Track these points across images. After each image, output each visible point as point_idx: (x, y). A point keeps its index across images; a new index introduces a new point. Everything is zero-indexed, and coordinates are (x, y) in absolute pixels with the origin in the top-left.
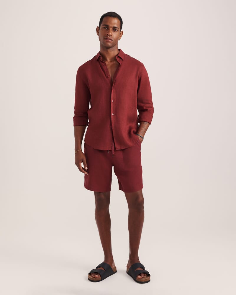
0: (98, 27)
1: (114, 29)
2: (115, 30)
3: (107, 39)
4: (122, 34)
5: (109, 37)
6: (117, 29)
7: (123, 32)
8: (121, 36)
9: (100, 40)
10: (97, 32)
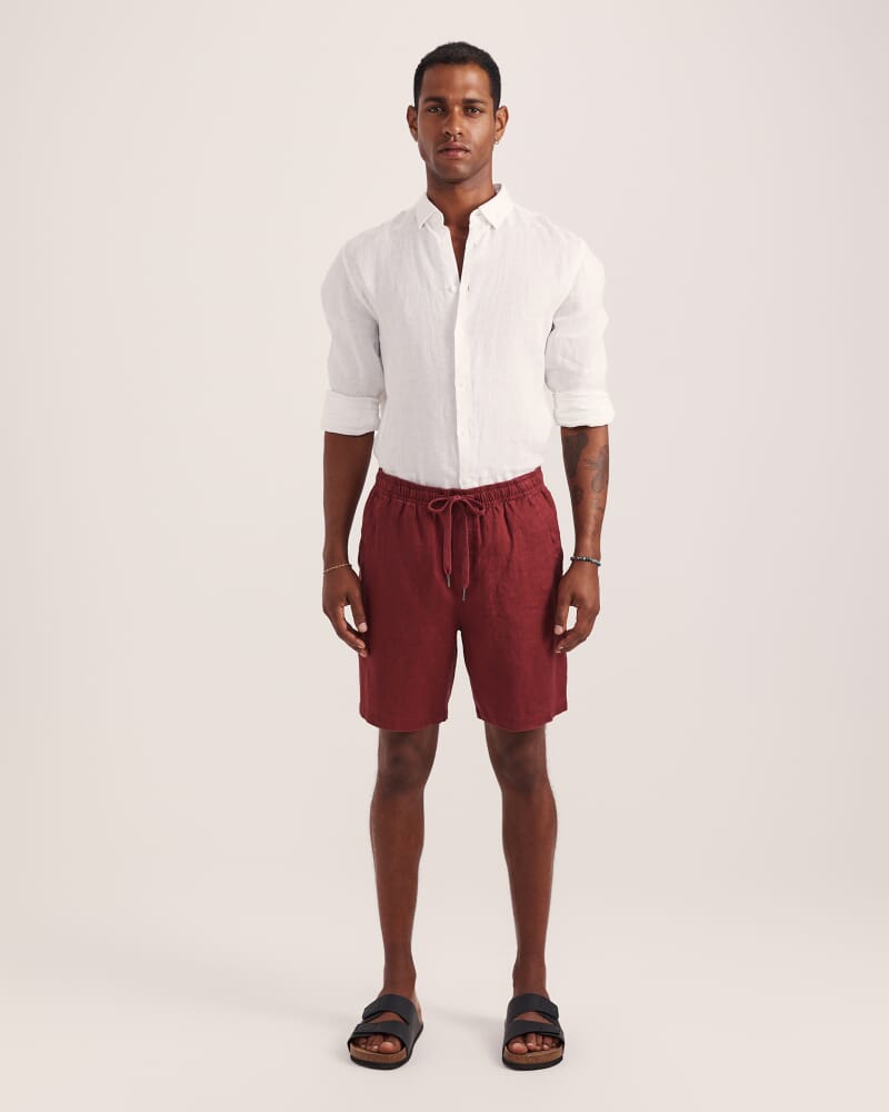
0: (410, 107)
1: (470, 108)
2: (473, 111)
3: (448, 150)
4: (504, 120)
5: (455, 141)
6: (480, 106)
7: (506, 111)
8: (502, 127)
9: (424, 155)
10: (413, 126)
